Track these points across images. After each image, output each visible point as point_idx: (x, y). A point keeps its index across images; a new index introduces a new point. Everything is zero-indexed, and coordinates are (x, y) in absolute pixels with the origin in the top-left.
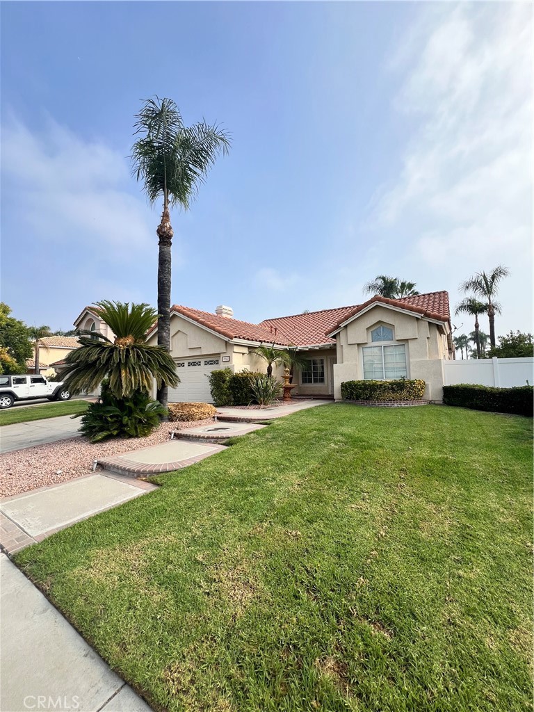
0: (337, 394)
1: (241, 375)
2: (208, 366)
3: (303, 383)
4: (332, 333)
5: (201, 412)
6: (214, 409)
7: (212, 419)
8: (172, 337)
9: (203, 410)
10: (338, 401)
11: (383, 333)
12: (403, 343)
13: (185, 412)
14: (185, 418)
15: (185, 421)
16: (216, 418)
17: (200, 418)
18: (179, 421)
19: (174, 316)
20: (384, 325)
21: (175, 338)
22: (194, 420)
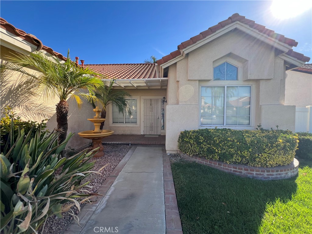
0: (171, 145)
3: (113, 123)
4: (168, 62)
10: (170, 153)
11: (227, 70)
12: (250, 84)
20: (230, 61)
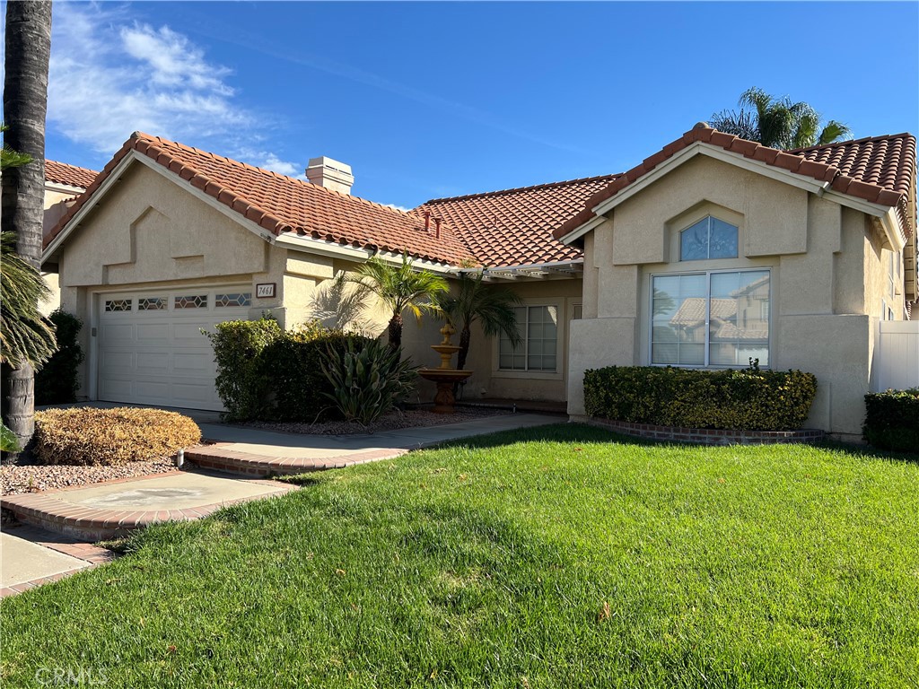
0: (576, 404)
2: (222, 310)
3: (501, 368)
4: (575, 231)
5: (138, 437)
6: (192, 429)
7: (170, 462)
8: (134, 225)
9: (147, 433)
10: (577, 420)
11: (712, 234)
12: (769, 263)
13: (83, 438)
14: (80, 456)
15: (81, 464)
16: (182, 458)
17: (133, 457)
18: (60, 463)
19: (136, 164)
20: (716, 213)
21: (142, 227)
22: (108, 464)
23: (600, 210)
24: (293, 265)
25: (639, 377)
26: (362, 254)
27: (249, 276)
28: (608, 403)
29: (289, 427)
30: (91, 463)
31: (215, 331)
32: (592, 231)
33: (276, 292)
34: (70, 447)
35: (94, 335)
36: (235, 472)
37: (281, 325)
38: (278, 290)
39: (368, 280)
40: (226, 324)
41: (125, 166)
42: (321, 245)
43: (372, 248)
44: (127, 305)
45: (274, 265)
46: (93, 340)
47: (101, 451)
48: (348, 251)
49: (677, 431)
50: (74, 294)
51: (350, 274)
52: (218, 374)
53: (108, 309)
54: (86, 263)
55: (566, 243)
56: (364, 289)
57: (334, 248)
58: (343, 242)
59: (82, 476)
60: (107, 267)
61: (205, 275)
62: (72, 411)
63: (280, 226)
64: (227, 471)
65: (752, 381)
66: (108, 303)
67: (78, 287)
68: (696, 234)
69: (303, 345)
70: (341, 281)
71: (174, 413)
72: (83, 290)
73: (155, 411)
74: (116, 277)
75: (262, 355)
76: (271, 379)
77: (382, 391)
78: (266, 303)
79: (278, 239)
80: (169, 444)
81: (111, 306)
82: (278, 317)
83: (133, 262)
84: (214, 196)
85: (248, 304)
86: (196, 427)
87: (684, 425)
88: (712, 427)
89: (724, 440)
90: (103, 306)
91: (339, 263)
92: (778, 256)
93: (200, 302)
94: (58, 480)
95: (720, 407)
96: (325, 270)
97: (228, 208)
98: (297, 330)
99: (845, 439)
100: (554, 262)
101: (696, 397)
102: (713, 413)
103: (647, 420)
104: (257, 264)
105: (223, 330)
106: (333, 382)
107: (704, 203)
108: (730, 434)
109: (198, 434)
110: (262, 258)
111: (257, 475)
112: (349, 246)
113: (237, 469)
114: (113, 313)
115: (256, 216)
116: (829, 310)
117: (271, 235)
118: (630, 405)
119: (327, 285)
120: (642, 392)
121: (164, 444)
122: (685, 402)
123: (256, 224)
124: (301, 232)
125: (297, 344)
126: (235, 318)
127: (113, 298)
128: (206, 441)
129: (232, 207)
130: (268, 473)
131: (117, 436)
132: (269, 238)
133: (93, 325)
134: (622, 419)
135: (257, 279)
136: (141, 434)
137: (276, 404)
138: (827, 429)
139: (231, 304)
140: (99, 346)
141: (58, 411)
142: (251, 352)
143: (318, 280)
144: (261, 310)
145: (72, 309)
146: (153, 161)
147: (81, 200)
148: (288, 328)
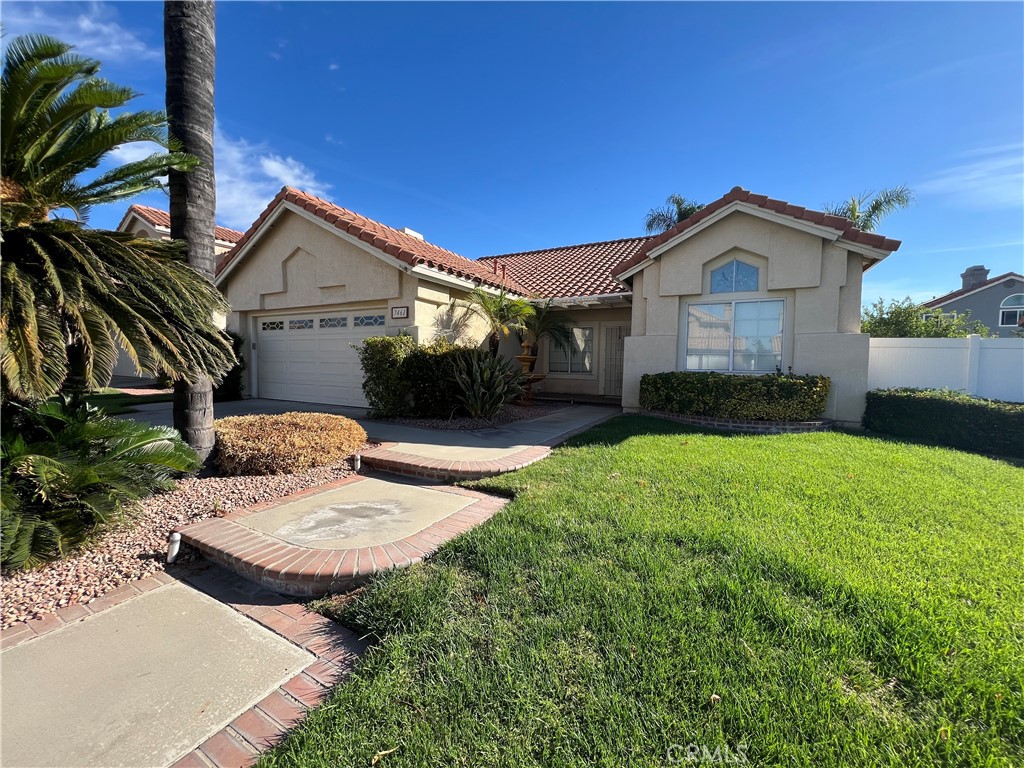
0: (630, 399)
1: (431, 352)
2: (363, 329)
3: (550, 371)
5: (317, 444)
6: (359, 432)
7: (346, 466)
8: (285, 262)
9: (322, 439)
10: (629, 411)
11: (737, 274)
12: (782, 296)
13: (265, 448)
14: (262, 466)
15: (264, 474)
16: (359, 462)
17: (313, 464)
18: (244, 473)
19: (287, 213)
20: (742, 258)
21: (291, 264)
22: (290, 472)
23: (653, 254)
24: (423, 292)
25: (699, 381)
26: (470, 285)
27: (385, 301)
28: (669, 399)
29: (428, 423)
30: (273, 473)
31: (362, 345)
32: (642, 270)
33: (409, 313)
34: (253, 457)
35: (254, 348)
36: (412, 476)
37: (415, 340)
38: (410, 312)
39: (474, 306)
40: (370, 339)
41: (277, 213)
42: (444, 276)
43: (478, 281)
44: (279, 326)
45: (406, 292)
46: (254, 352)
47: (283, 461)
48: (461, 282)
49: (736, 422)
50: (237, 317)
51: (459, 301)
52: (364, 381)
53: (264, 329)
54: (246, 292)
55: (621, 279)
56: (470, 312)
57: (452, 279)
58: (459, 275)
59: (268, 490)
60: (263, 296)
61: (348, 301)
62: (250, 418)
63: (416, 258)
64: (402, 474)
65: (795, 384)
66: (264, 324)
67: (240, 312)
68: (723, 274)
69: (436, 356)
70: (453, 306)
71: (340, 417)
72: (244, 314)
73: (324, 415)
74: (270, 304)
75: (402, 366)
76: (409, 383)
77: (505, 393)
78: (400, 322)
79: (414, 269)
80: (343, 448)
81: (266, 326)
82: (413, 333)
83: (285, 291)
84: (356, 235)
85: (382, 323)
86: (361, 430)
87: (738, 418)
88: (762, 419)
89: (774, 430)
90: (260, 326)
91: (455, 292)
92: (794, 290)
93: (342, 323)
94: (244, 497)
95: (768, 404)
96: (444, 297)
97: (368, 245)
98: (427, 345)
99: (847, 425)
100: (605, 295)
101: (750, 397)
102: (763, 408)
103: (707, 413)
104: (393, 291)
105: (368, 344)
106: (463, 387)
107: (736, 249)
108: (777, 424)
109: (365, 436)
110: (397, 286)
111: (436, 480)
112: (463, 279)
113: (414, 473)
114: (269, 332)
115: (395, 251)
116: (835, 330)
117: (408, 266)
118: (691, 402)
119: (444, 309)
120: (701, 393)
121: (339, 449)
122: (740, 399)
123: (393, 258)
124: (431, 265)
125: (431, 356)
126: (377, 335)
127: (268, 320)
128: (373, 441)
129: (373, 244)
130: (447, 478)
131: (297, 444)
132: (406, 268)
133: (253, 341)
134: (681, 411)
135: (391, 304)
136: (318, 441)
137: (412, 404)
138: (834, 418)
139: (367, 324)
140: (258, 357)
141: (235, 419)
142: (394, 362)
143: (438, 305)
144: (397, 329)
145: (236, 328)
146: (302, 209)
147: (233, 253)
148: (420, 342)
